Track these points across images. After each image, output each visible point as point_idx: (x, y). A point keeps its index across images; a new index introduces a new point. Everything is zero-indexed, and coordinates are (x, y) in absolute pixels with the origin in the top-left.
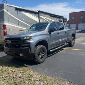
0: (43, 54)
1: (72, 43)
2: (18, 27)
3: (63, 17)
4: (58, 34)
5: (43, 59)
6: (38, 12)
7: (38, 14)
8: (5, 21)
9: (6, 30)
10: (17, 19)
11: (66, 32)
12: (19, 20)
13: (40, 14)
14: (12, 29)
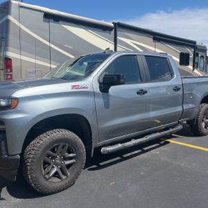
0: (67, 162)
1: (203, 124)
2: (48, 65)
3: (195, 43)
4: (142, 92)
5: (64, 177)
6: (112, 25)
7: (113, 32)
8: (10, 48)
9: (11, 71)
10: (48, 43)
11: (177, 89)
12: (52, 46)
13: (118, 33)
14: (30, 70)
